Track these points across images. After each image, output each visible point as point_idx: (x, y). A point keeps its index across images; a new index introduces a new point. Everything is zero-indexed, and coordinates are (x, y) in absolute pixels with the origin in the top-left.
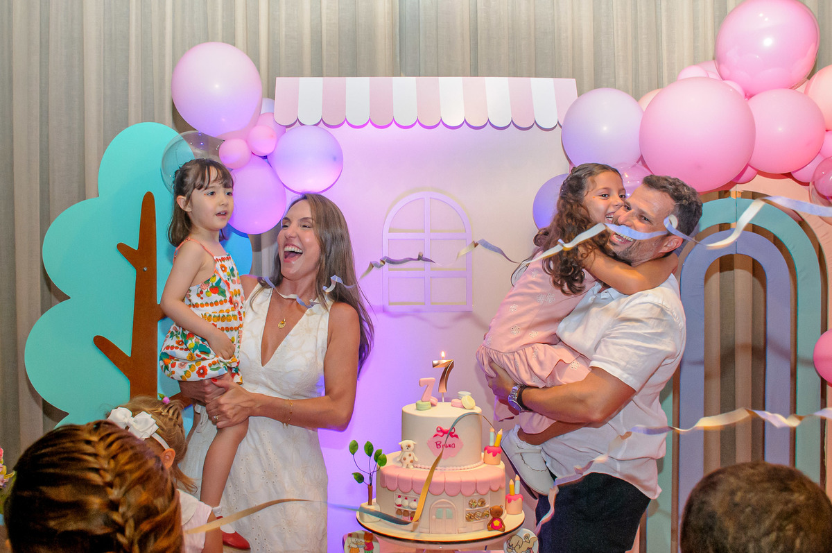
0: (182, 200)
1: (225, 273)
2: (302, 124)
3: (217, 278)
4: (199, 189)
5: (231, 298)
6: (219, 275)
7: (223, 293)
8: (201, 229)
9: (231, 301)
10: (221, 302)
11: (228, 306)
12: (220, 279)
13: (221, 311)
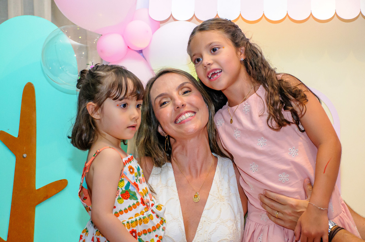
0: (90, 106)
1: (134, 175)
2: (175, 20)
3: (126, 182)
4: (115, 99)
5: (142, 200)
6: (127, 178)
7: (134, 196)
8: (108, 136)
9: (143, 202)
10: (135, 206)
11: (141, 207)
12: (129, 183)
13: (136, 215)
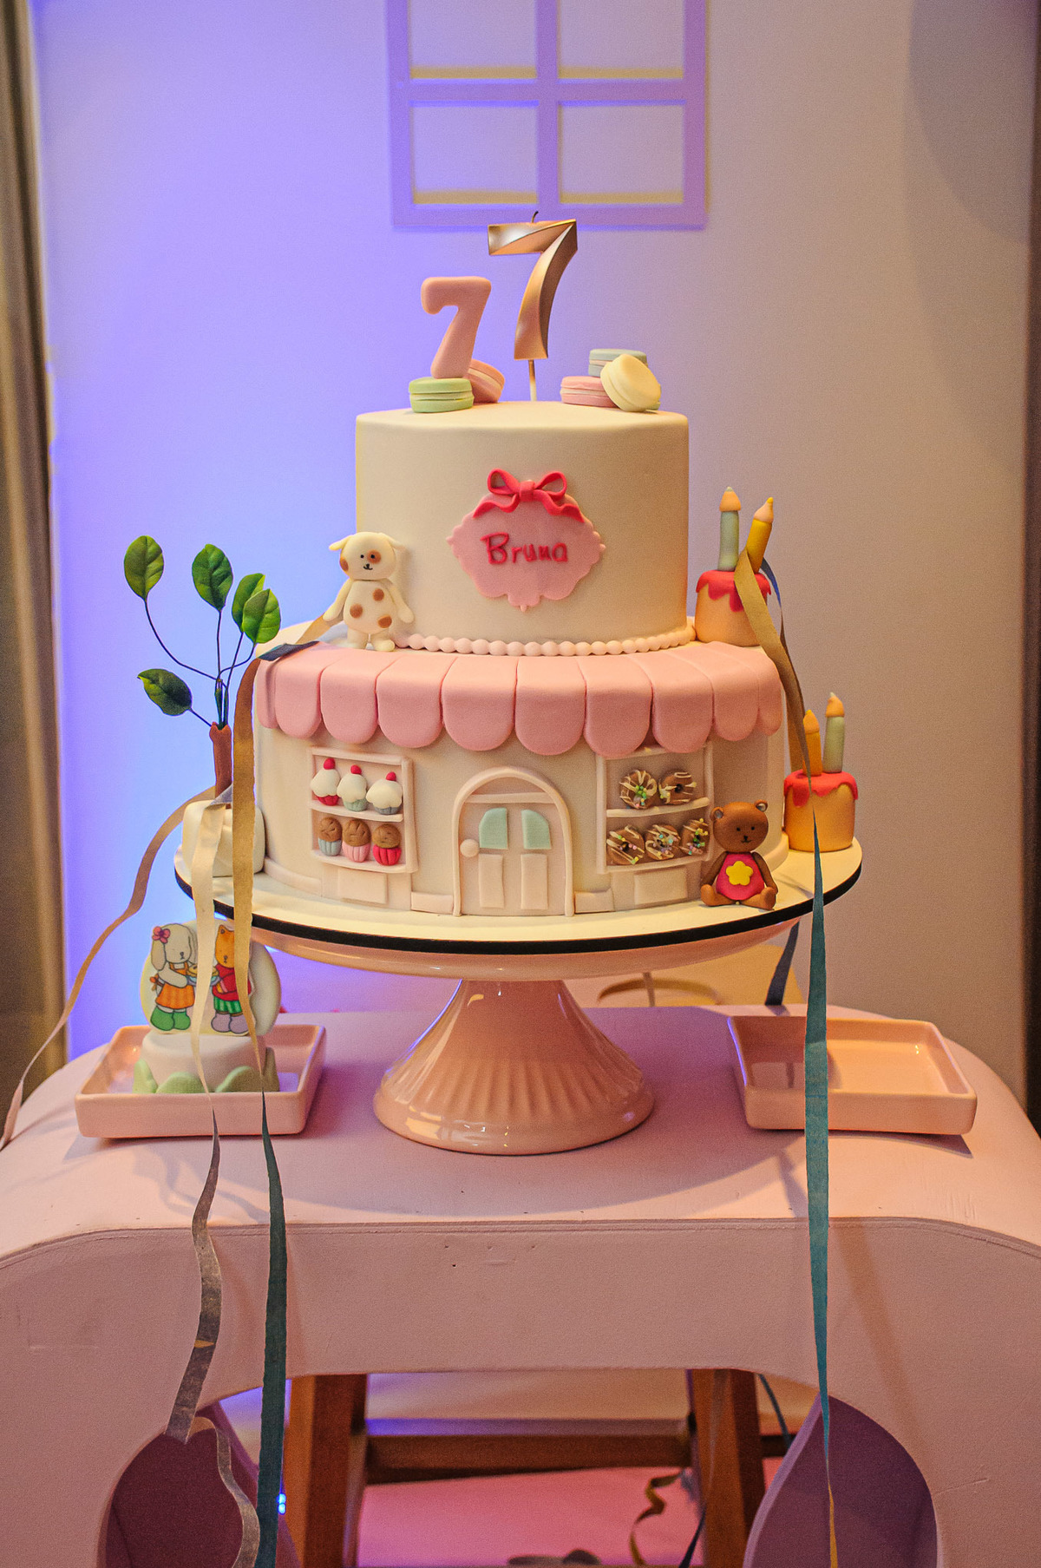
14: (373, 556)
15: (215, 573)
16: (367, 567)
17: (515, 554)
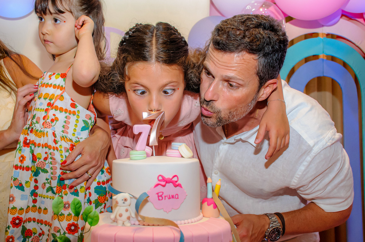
14: (125, 200)
15: (77, 206)
16: (124, 203)
17: (165, 197)
